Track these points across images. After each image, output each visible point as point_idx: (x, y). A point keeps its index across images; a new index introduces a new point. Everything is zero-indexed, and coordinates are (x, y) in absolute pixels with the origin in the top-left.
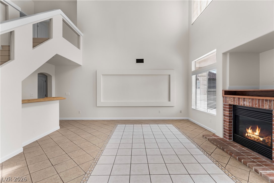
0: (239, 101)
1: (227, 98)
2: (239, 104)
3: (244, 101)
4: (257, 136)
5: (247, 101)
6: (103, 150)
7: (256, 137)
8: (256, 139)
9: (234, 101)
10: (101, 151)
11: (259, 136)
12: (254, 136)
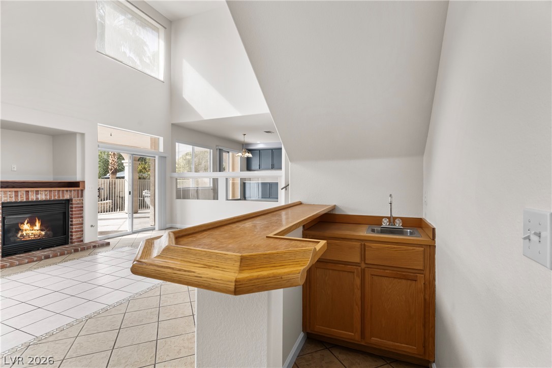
0: (27, 195)
2: (27, 198)
3: (37, 194)
4: (38, 231)
5: (42, 194)
7: (36, 232)
8: (37, 235)
9: (16, 196)
11: (42, 230)
12: (34, 232)
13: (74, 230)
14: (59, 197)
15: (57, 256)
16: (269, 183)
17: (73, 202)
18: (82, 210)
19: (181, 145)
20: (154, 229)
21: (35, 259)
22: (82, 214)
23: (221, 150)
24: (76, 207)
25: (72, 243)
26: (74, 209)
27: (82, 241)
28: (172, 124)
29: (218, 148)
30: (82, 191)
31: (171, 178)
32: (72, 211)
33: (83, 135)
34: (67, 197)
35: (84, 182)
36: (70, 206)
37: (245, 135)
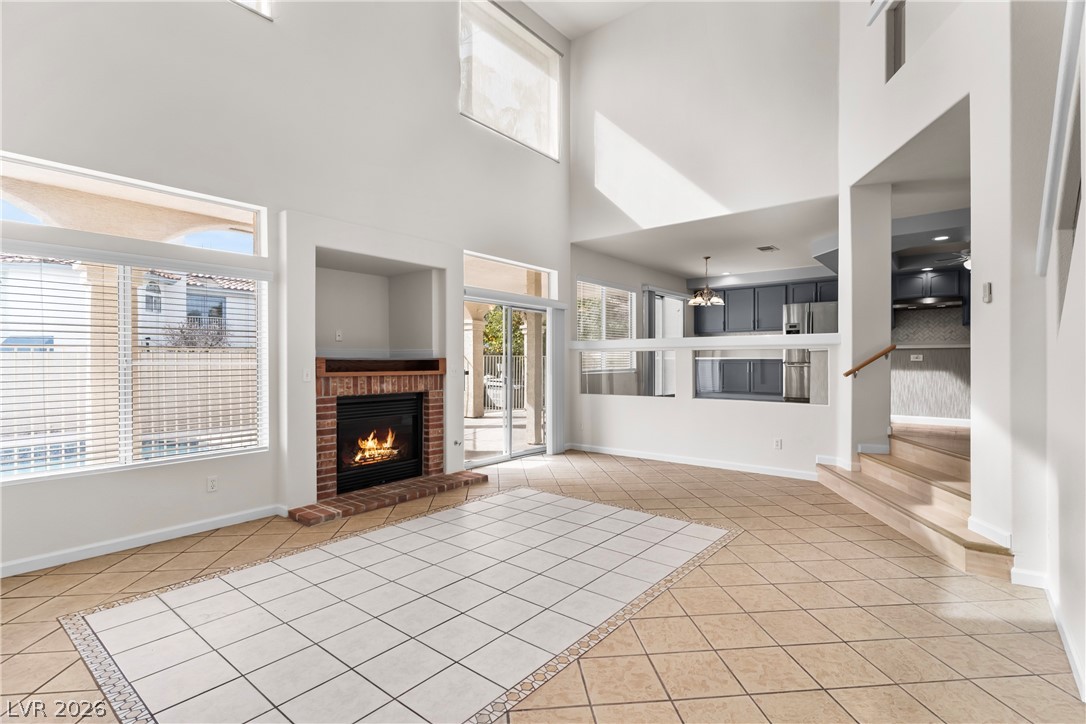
0: (369, 384)
1: (331, 380)
2: (369, 390)
3: (382, 382)
4: (388, 449)
5: (388, 382)
6: (663, 582)
7: (386, 451)
9: (355, 385)
10: (671, 581)
11: (393, 448)
12: (382, 451)
13: (431, 450)
14: (410, 388)
15: (416, 498)
16: (750, 361)
17: (430, 397)
18: (441, 413)
19: (588, 285)
20: (545, 452)
21: (387, 501)
22: (441, 419)
23: (651, 294)
24: (433, 407)
25: (428, 473)
26: (430, 411)
27: (442, 470)
28: (572, 244)
29: (646, 288)
30: (442, 376)
31: (571, 351)
32: (427, 414)
33: (442, 271)
34: (421, 388)
35: (445, 360)
36: (424, 404)
37: (707, 258)
